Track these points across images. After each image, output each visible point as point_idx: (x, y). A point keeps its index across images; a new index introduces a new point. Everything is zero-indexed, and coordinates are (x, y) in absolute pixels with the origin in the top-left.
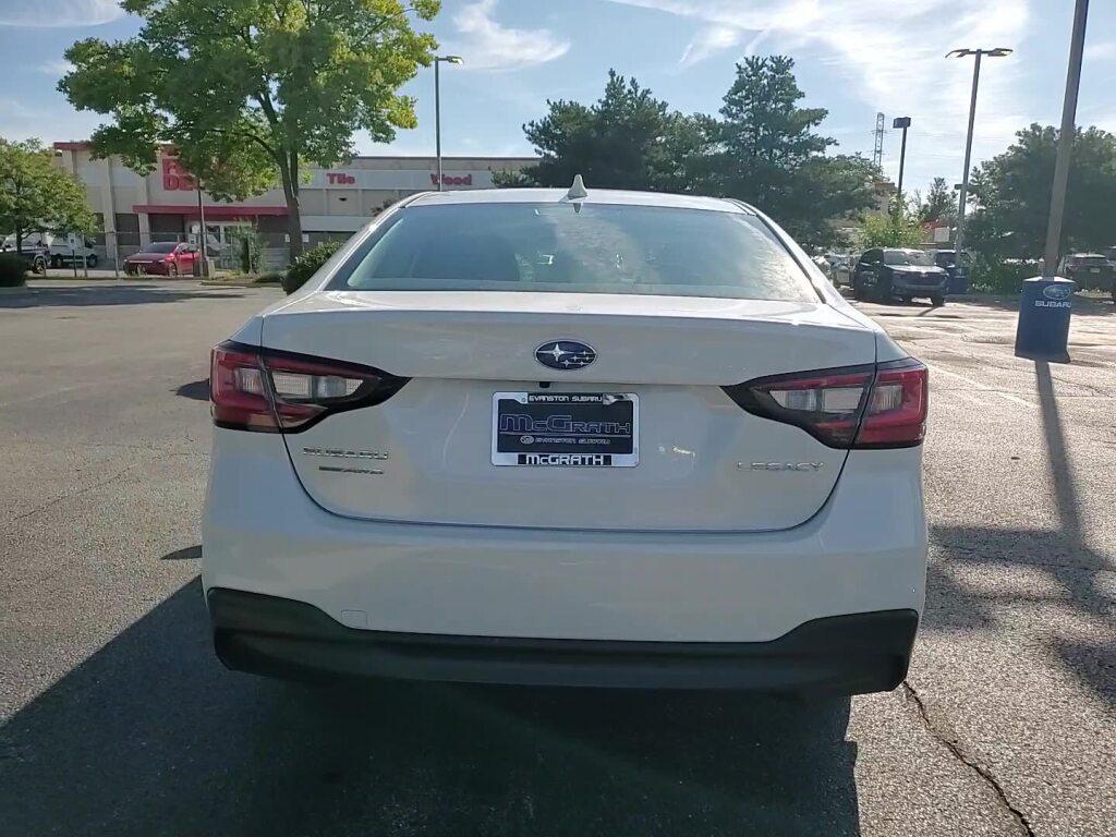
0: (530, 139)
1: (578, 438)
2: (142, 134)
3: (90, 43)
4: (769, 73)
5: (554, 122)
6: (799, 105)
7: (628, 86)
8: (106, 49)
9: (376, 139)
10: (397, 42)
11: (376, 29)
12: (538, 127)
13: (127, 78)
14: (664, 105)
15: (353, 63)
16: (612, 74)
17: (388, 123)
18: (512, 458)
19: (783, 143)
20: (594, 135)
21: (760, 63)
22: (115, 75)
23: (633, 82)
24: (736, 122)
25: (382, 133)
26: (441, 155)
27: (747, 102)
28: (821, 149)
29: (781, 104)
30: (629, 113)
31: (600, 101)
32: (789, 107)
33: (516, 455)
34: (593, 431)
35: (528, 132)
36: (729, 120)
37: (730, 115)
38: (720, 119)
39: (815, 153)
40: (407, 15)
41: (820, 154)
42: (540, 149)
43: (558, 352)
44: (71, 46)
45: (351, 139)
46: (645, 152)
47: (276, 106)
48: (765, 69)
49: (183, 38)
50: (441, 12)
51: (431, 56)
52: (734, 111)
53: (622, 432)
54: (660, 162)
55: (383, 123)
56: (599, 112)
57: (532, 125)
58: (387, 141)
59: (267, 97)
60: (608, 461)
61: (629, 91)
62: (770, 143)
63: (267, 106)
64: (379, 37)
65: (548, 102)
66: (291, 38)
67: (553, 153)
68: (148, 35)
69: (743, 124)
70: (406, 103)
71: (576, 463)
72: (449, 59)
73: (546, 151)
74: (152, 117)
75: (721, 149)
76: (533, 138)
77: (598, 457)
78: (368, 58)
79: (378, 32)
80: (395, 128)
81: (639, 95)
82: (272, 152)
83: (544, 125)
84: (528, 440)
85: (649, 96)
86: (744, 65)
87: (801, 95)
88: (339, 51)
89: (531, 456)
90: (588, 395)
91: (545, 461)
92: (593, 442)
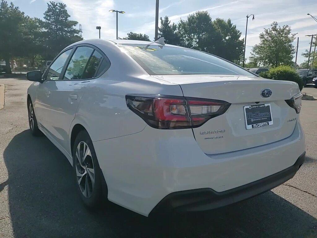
1: (262, 118)
4: (59, 8)
6: (69, 19)
14: (23, 13)
19: (65, 30)
21: (55, 4)
24: (49, 22)
27: (53, 16)
28: (78, 33)
29: (64, 18)
32: (66, 19)
33: (251, 125)
36: (47, 21)
37: (47, 19)
38: (44, 20)
39: (76, 34)
41: (77, 35)
46: (18, 28)
48: (57, 6)
52: (49, 18)
53: (269, 115)
54: (25, 32)
60: (268, 124)
62: (61, 30)
69: (52, 23)
71: (263, 125)
75: (44, 30)
81: (14, 8)
84: (252, 120)
85: (18, 9)
86: (50, 4)
87: (69, 16)
89: (254, 125)
90: (262, 105)
91: (257, 126)
92: (264, 119)
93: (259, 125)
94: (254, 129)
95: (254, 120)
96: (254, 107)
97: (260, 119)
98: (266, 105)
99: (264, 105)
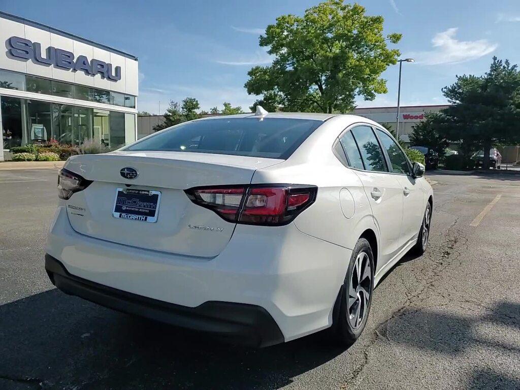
0: (445, 95)
1: (139, 209)
2: (271, 102)
3: (257, 68)
5: (458, 86)
7: (504, 64)
8: (262, 70)
9: (367, 99)
10: (381, 55)
11: (371, 50)
12: (449, 89)
13: (267, 80)
15: (356, 66)
16: (495, 58)
17: (373, 92)
18: (117, 214)
20: (480, 91)
22: (262, 80)
23: (507, 62)
25: (370, 96)
26: (400, 106)
30: (502, 78)
31: (486, 73)
33: (119, 213)
34: (144, 206)
35: (444, 92)
40: (385, 42)
42: (451, 100)
43: (126, 171)
44: (250, 70)
45: (354, 100)
46: (511, 99)
47: (324, 87)
49: (289, 62)
50: (402, 39)
51: (396, 60)
53: (154, 208)
55: (370, 92)
56: (485, 79)
57: (446, 88)
58: (371, 100)
59: (321, 83)
60: (146, 219)
61: (504, 67)
63: (320, 87)
64: (372, 54)
65: (457, 76)
66: (329, 58)
67: (458, 102)
68: (276, 63)
70: (382, 83)
71: (137, 218)
72: (407, 60)
73: (454, 101)
74: (276, 95)
76: (447, 95)
77: (143, 217)
78: (363, 63)
79: (372, 51)
80: (376, 94)
81: (509, 68)
82: (321, 107)
83: (452, 88)
84: (124, 208)
85: (516, 68)
88: (350, 61)
89: (123, 214)
90: (145, 191)
91: (127, 217)
92: (143, 210)
93: (130, 217)
94: (121, 219)
95: (127, 208)
96: (131, 191)
97: (137, 210)
98: (154, 193)
99: (148, 191)
